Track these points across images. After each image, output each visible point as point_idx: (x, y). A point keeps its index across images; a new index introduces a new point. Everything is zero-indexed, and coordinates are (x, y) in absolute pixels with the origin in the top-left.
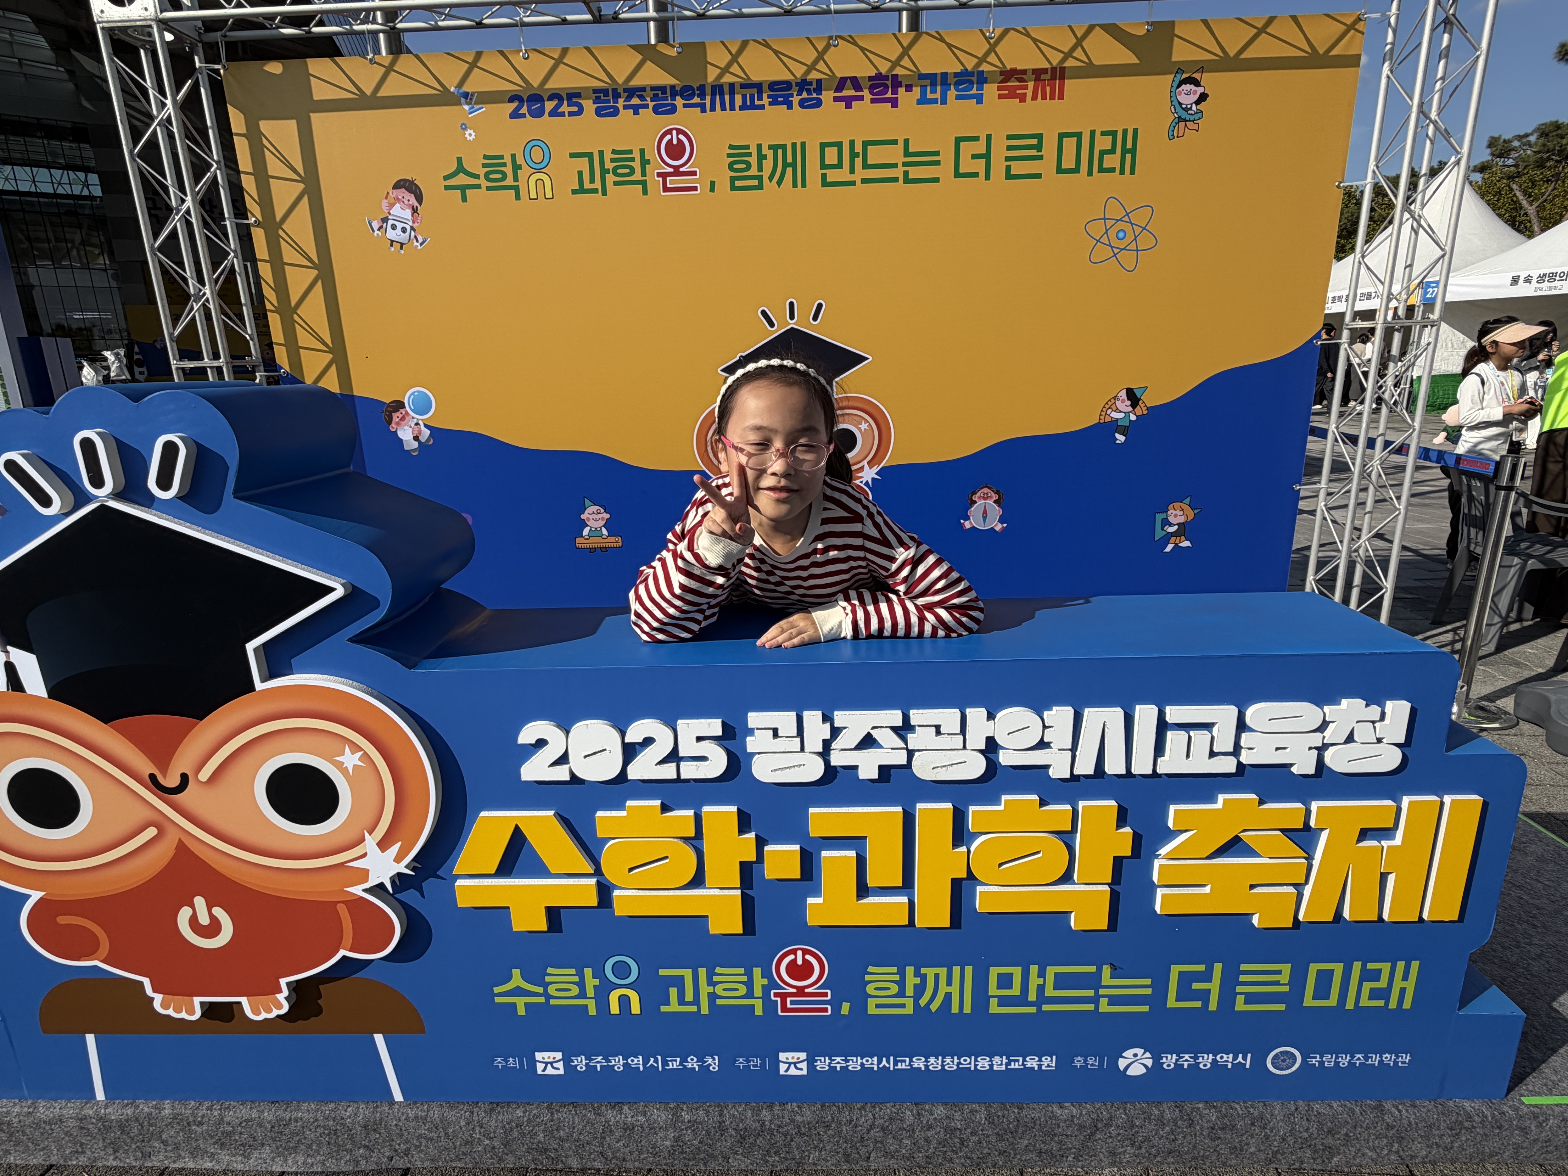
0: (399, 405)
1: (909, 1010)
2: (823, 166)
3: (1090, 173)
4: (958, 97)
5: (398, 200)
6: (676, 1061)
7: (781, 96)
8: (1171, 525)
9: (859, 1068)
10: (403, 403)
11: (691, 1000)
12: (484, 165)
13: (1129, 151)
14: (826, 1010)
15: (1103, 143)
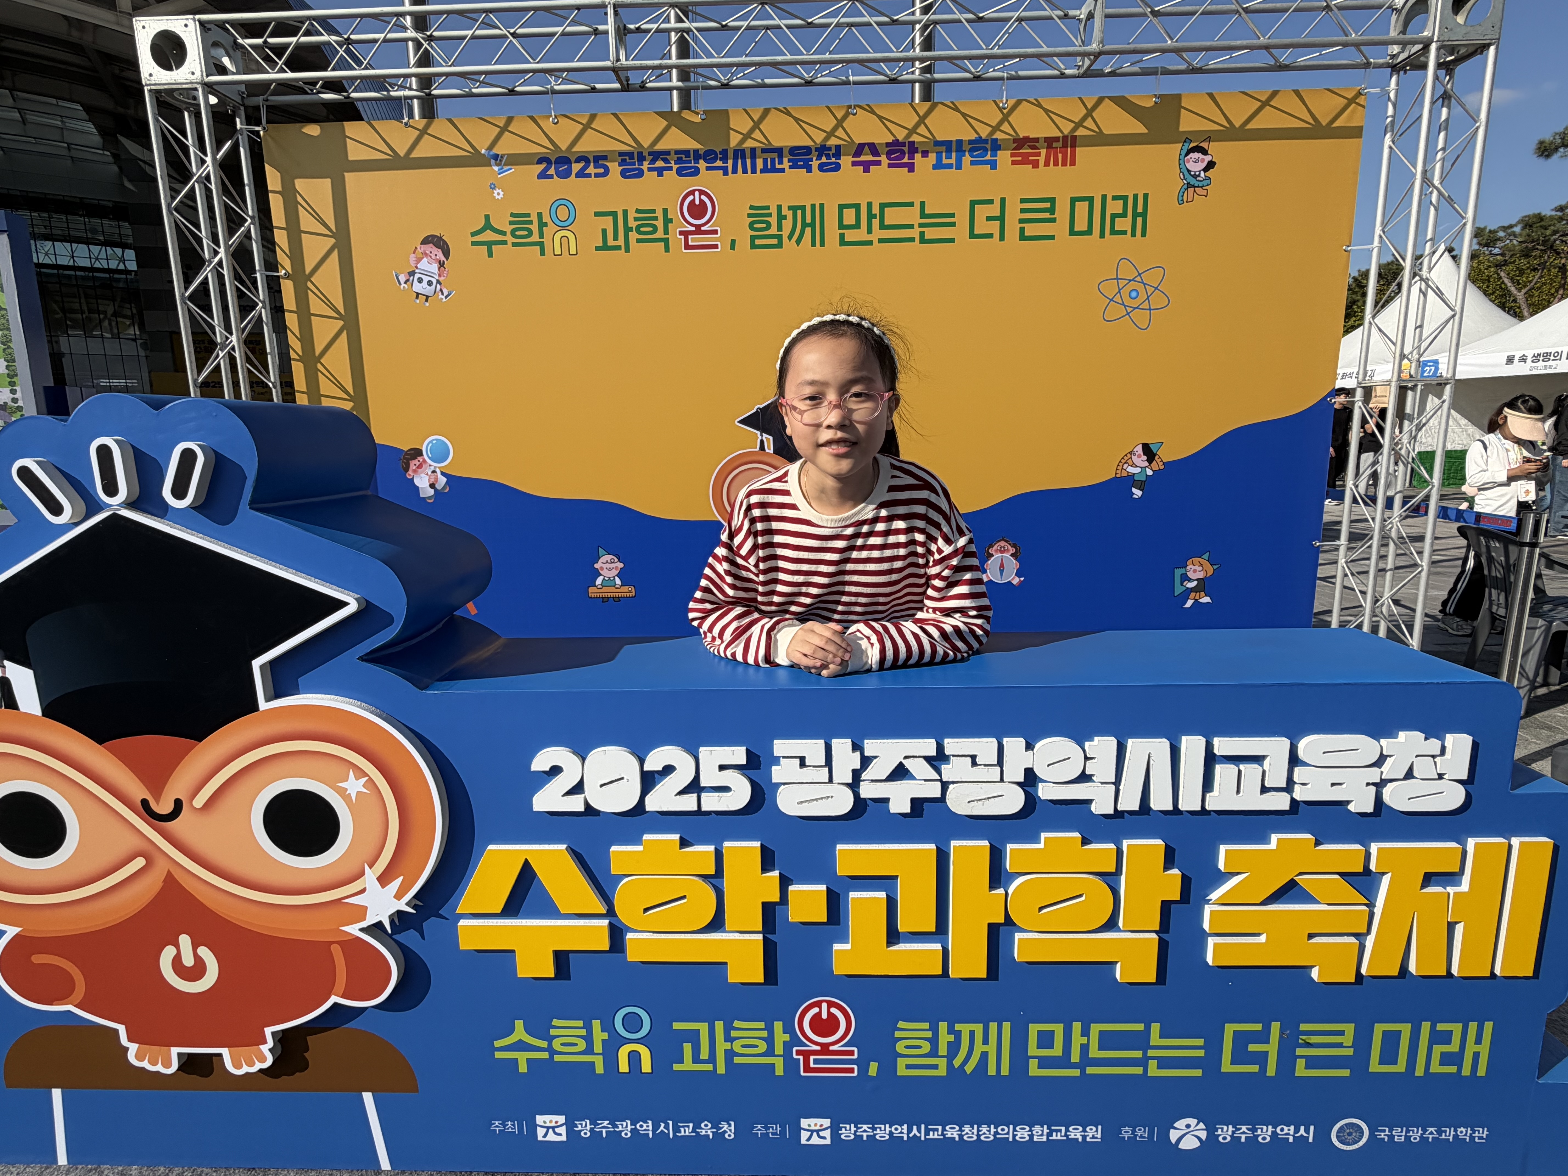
0: (417, 453)
1: (942, 1071)
2: (841, 226)
3: (1102, 235)
4: (972, 163)
5: (426, 254)
6: (688, 1127)
7: (800, 160)
8: (1190, 580)
9: (887, 1137)
10: (421, 451)
11: (707, 1058)
12: (511, 223)
13: (1140, 215)
14: (852, 1071)
15: (1114, 207)
